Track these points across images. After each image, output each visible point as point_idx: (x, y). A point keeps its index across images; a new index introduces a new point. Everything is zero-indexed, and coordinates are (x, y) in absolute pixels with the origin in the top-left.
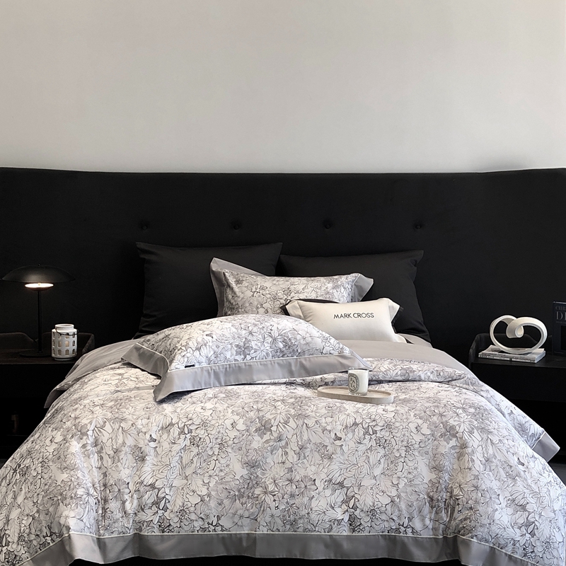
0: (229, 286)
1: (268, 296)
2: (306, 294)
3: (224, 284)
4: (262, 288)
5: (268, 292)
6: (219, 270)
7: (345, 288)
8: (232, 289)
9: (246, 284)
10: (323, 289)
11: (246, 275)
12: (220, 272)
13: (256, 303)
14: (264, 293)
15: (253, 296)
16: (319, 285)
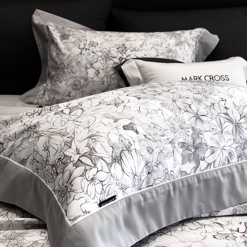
0: (53, 41)
1: (100, 54)
2: (144, 52)
3: (48, 40)
4: (92, 44)
5: (98, 49)
6: (42, 23)
7: (189, 45)
8: (56, 45)
9: (73, 40)
10: (165, 45)
11: (73, 30)
12: (42, 26)
13: (84, 62)
14: (94, 50)
15: (81, 53)
16: (159, 41)
